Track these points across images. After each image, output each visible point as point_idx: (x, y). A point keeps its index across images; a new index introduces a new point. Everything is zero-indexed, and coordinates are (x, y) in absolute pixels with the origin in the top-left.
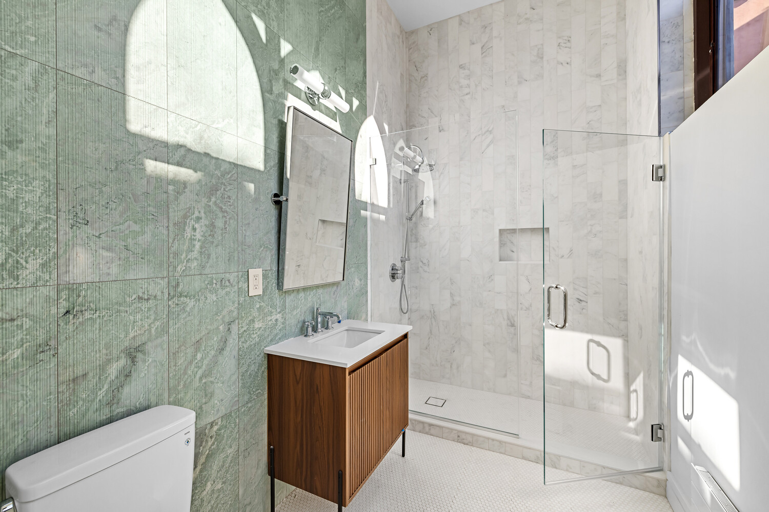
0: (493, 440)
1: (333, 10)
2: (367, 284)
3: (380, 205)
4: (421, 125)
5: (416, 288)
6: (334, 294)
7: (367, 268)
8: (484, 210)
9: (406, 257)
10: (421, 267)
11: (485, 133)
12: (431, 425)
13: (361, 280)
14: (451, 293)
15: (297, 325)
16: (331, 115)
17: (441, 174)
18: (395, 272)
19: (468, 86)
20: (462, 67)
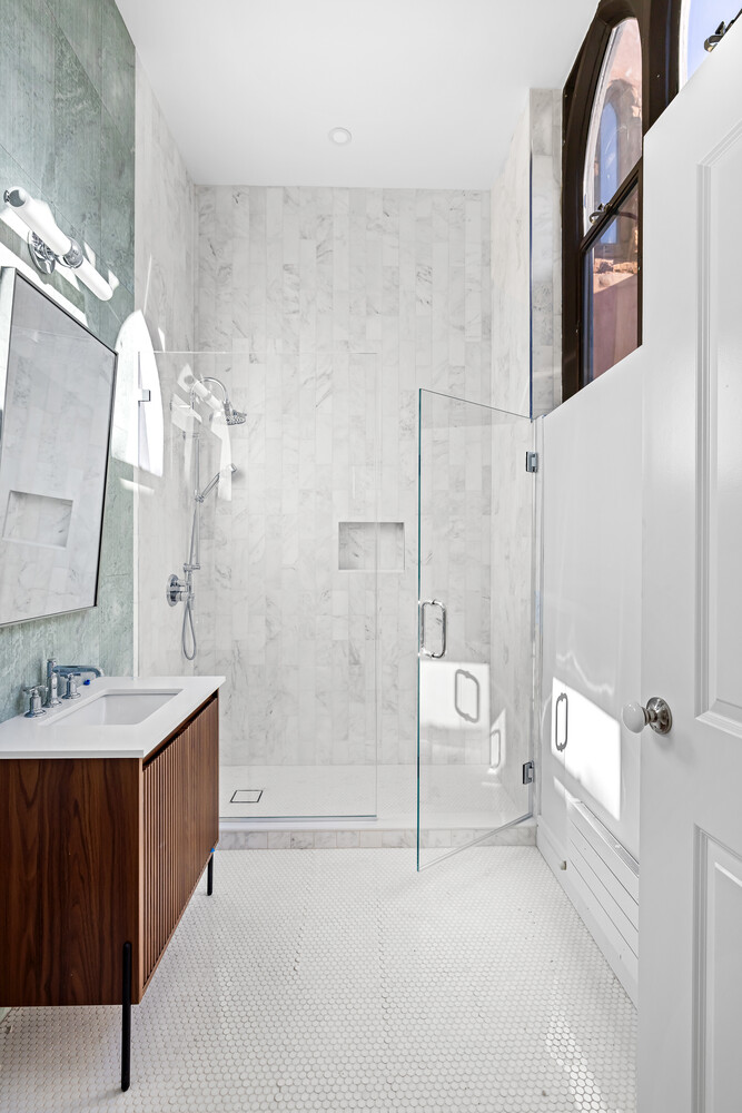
0: (343, 832)
1: (80, 106)
2: (132, 612)
3: (153, 471)
4: (220, 345)
5: (209, 615)
6: (77, 631)
7: (132, 583)
8: (318, 493)
9: (194, 563)
10: (217, 580)
11: (320, 377)
12: (248, 833)
13: (122, 605)
14: (267, 621)
15: (9, 697)
16: (75, 298)
17: (253, 430)
18: (175, 588)
19: (297, 300)
20: (286, 268)
